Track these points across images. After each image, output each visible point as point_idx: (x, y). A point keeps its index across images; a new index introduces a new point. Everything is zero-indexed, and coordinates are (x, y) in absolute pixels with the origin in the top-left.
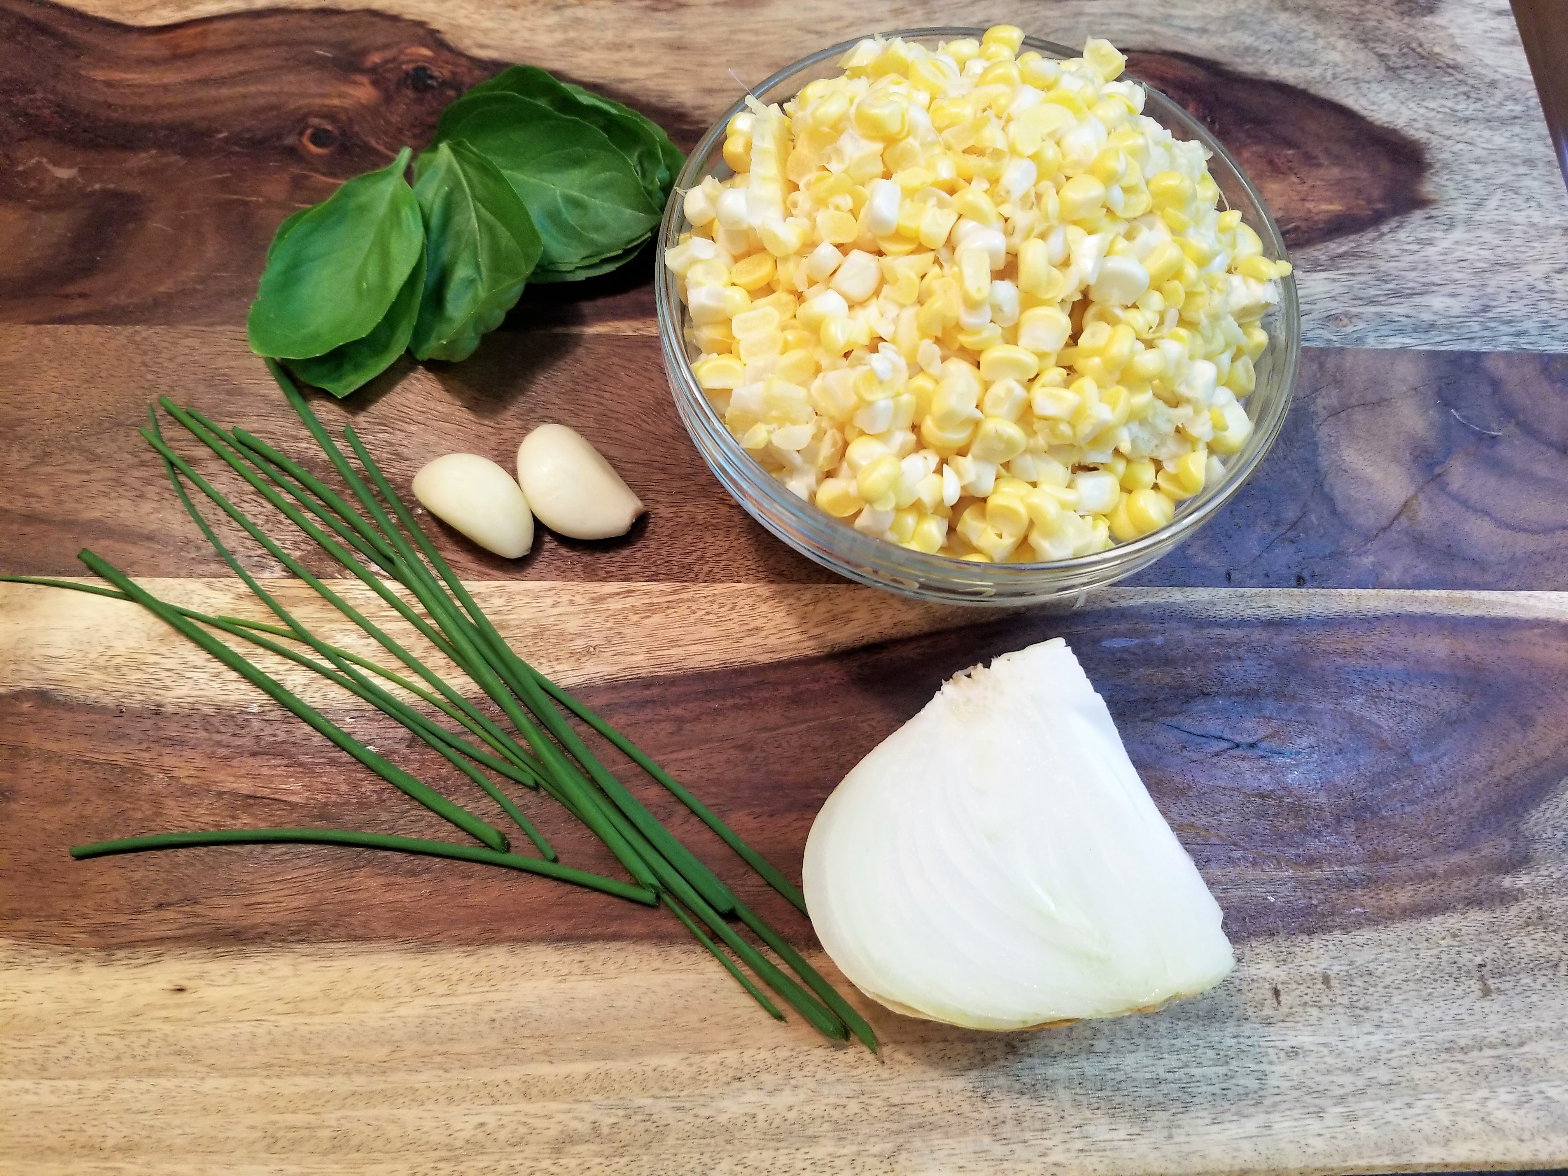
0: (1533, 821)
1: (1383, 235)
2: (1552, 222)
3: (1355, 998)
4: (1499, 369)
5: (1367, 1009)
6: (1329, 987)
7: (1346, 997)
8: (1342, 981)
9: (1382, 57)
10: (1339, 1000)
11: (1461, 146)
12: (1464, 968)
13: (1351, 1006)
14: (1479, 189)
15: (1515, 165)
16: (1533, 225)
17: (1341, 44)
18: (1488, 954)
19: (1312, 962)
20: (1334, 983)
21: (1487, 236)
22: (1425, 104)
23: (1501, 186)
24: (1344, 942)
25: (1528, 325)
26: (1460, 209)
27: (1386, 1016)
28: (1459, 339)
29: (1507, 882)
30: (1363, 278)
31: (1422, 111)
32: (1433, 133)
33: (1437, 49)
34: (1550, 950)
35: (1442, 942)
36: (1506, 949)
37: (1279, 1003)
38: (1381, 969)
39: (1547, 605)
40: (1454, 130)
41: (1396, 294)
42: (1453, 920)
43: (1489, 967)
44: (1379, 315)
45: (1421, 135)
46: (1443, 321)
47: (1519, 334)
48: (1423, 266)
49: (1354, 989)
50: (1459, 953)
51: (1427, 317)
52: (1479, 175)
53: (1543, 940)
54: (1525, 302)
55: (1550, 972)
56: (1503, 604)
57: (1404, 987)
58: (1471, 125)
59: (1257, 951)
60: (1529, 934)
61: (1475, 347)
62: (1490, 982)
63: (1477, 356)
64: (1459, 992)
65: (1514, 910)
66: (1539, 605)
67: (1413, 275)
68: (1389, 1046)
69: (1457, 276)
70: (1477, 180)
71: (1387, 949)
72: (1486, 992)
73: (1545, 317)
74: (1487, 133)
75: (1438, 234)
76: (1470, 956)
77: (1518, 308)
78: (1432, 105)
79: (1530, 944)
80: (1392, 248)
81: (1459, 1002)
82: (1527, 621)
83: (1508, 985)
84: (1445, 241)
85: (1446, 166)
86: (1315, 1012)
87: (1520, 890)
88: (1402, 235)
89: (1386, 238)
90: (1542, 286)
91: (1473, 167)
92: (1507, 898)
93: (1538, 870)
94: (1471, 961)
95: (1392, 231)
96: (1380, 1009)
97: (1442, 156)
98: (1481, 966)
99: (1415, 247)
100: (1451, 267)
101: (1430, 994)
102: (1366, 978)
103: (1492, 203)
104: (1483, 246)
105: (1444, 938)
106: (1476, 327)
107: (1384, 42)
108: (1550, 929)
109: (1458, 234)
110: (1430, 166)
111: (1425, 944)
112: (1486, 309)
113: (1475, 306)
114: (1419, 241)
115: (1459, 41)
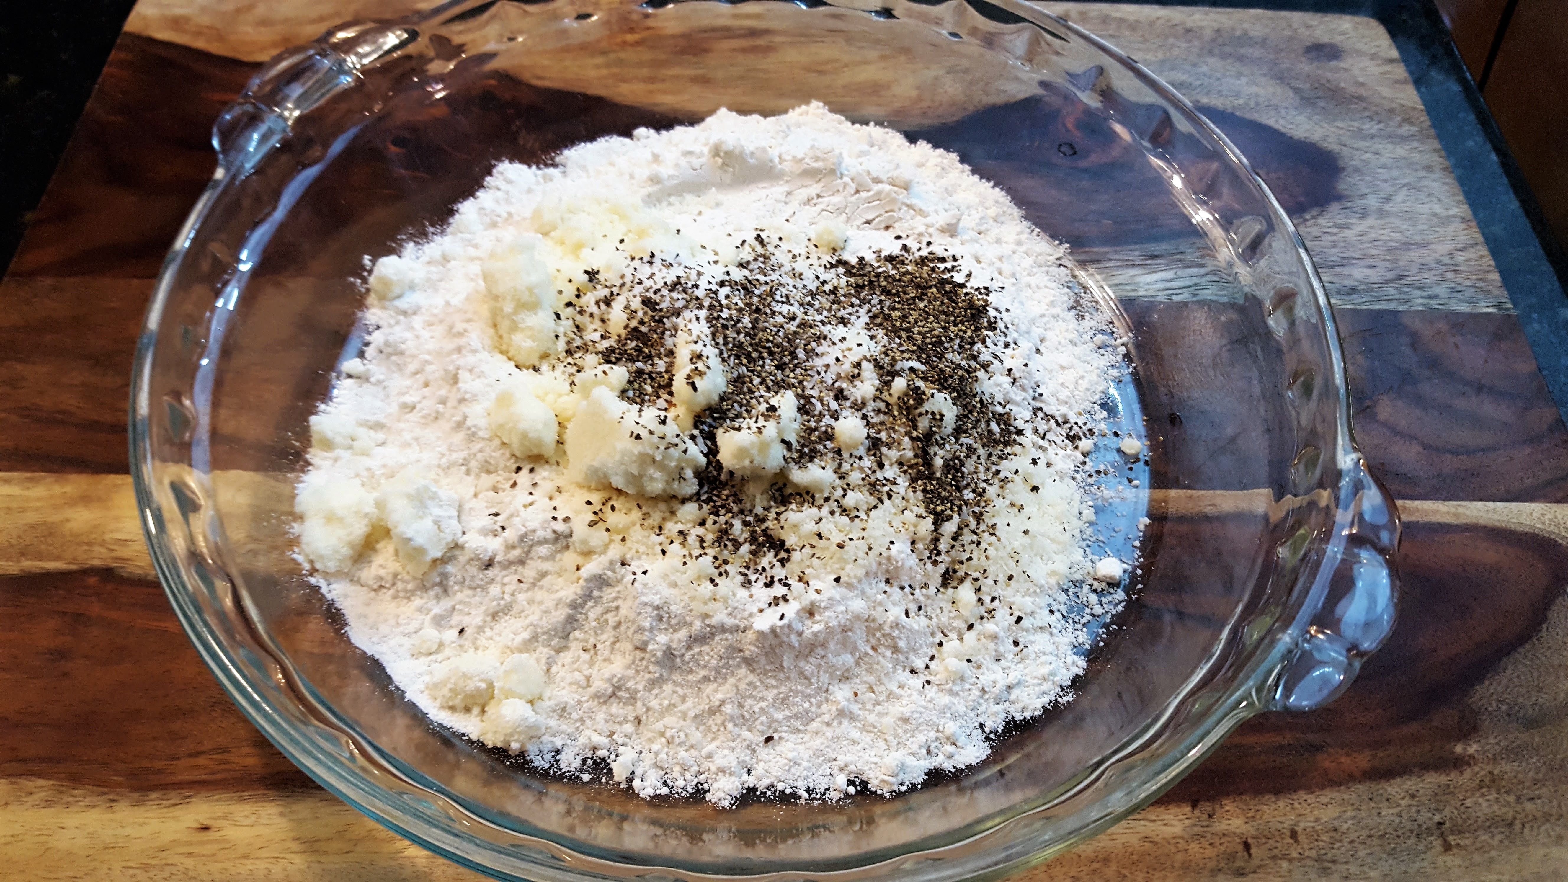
0: (1477, 697)
1: (1306, 220)
2: (1451, 212)
3: (1323, 852)
4: (1417, 324)
5: (1334, 862)
6: (1297, 841)
7: (1314, 851)
8: (1309, 836)
9: (1296, 90)
10: (1307, 853)
11: (1368, 155)
12: (1425, 826)
13: (1319, 859)
14: (1387, 188)
15: (1416, 170)
16: (1435, 215)
17: (1263, 80)
18: (1447, 812)
19: (1279, 819)
20: (1301, 838)
21: (1398, 222)
22: (1336, 124)
23: (1405, 185)
24: (1309, 801)
25: (1438, 290)
26: (1372, 202)
27: (1353, 869)
28: (1378, 300)
29: (1459, 749)
31: (1333, 129)
32: (1345, 145)
33: (1343, 85)
34: (1504, 810)
35: (1403, 803)
36: (1462, 809)
37: (1250, 855)
38: (1345, 826)
39: (1475, 513)
40: (1361, 144)
42: (1410, 784)
43: (1448, 825)
45: (1335, 147)
46: (1363, 287)
47: (1430, 297)
48: (1342, 244)
49: (1321, 844)
50: (1418, 811)
51: (1349, 283)
52: (1386, 177)
53: (1497, 800)
54: (1435, 272)
55: (1506, 830)
56: (1435, 512)
57: (1368, 841)
58: (1376, 140)
59: (1227, 808)
60: (1483, 795)
61: (1392, 306)
62: (1450, 838)
63: (1395, 313)
64: (1421, 847)
65: (1468, 773)
66: (1468, 512)
67: (1334, 250)
69: (1374, 252)
70: (1386, 181)
71: (1350, 808)
72: (1447, 848)
73: (1452, 285)
74: (1389, 146)
75: (1353, 221)
76: (1430, 815)
77: (1428, 277)
78: (1341, 125)
79: (1485, 805)
80: (1315, 231)
81: (1423, 856)
82: (1457, 526)
83: (1467, 842)
84: (1361, 226)
85: (1357, 170)
86: (1285, 864)
87: (1470, 756)
88: (1322, 221)
89: (1308, 223)
90: (1446, 260)
91: (1380, 171)
92: (1459, 763)
93: (1487, 738)
94: (1430, 819)
95: (1314, 217)
96: (1347, 863)
97: (1353, 163)
98: (1439, 824)
99: (1335, 230)
100: (1367, 245)
101: (1394, 849)
102: (1332, 834)
103: (1400, 197)
104: (1394, 230)
105: (1403, 798)
106: (1392, 291)
107: (1298, 79)
108: (1503, 791)
109: (1371, 221)
110: (1344, 170)
111: (1386, 804)
112: (1400, 277)
113: (1390, 275)
114: (1338, 226)
115: (1361, 80)
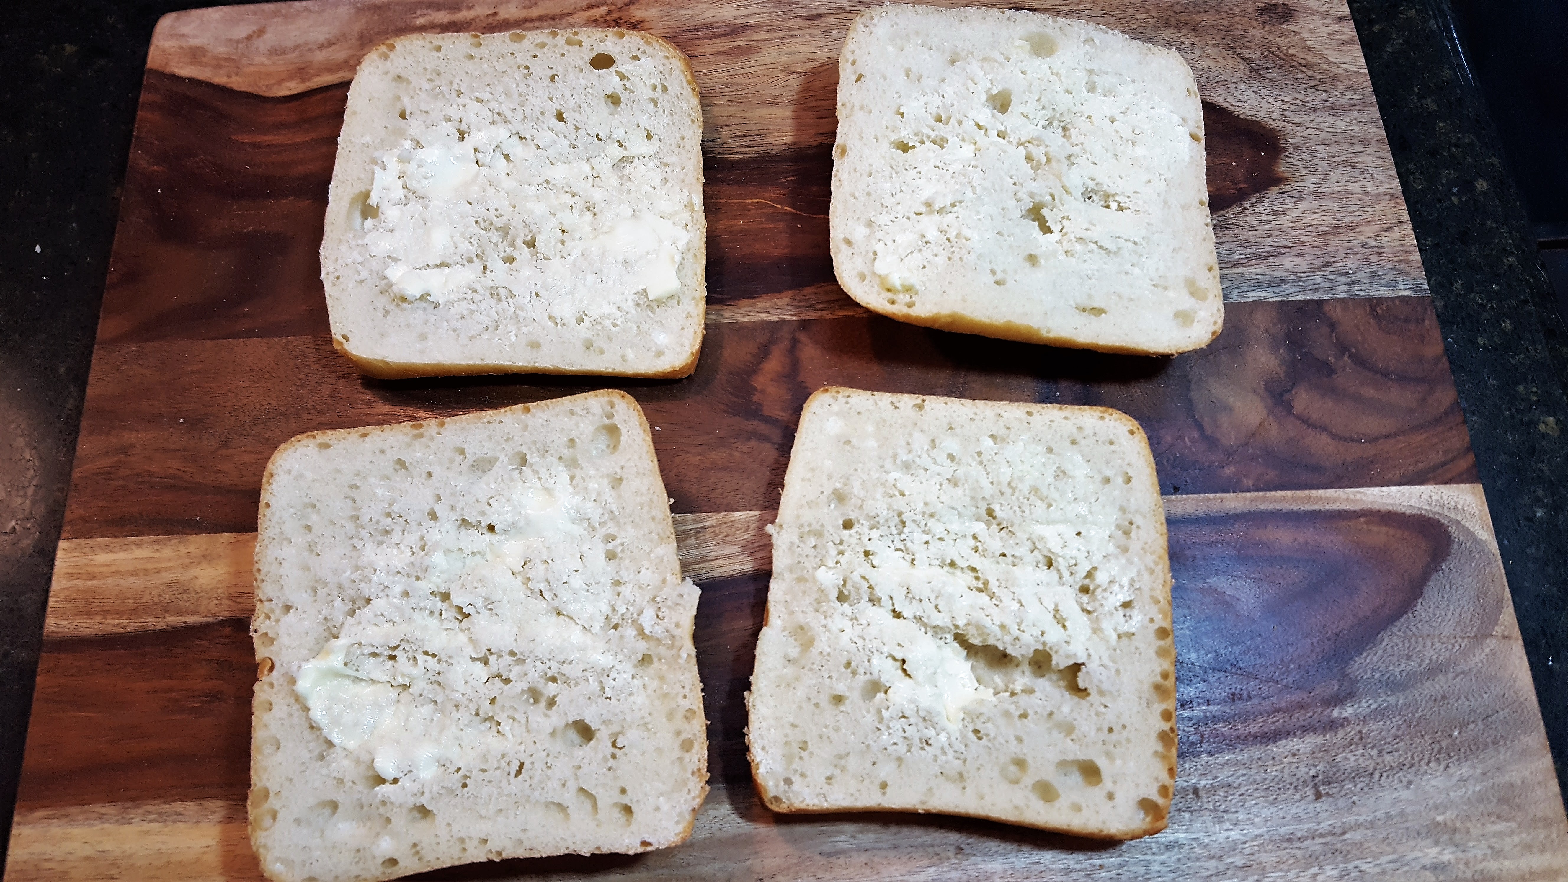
0: (1356, 666)
1: (1245, 209)
2: (1381, 190)
3: (1218, 804)
4: (1337, 313)
5: (1226, 811)
6: (1198, 797)
7: (1211, 804)
8: (1208, 792)
9: (1247, 60)
10: (1206, 806)
11: (1310, 131)
12: (1302, 780)
13: (1215, 810)
14: (1323, 166)
15: (1353, 144)
16: (1366, 193)
17: (1214, 52)
18: (1320, 767)
19: (1185, 778)
20: (1202, 793)
21: (1330, 204)
22: (1282, 98)
23: (1341, 162)
24: (1210, 763)
25: (1360, 275)
26: (1308, 184)
27: (1241, 816)
28: (1304, 290)
29: (1336, 713)
30: (1228, 246)
31: (1278, 104)
32: (1287, 122)
33: (1291, 51)
34: (1367, 763)
35: (1285, 760)
36: (1334, 763)
38: (1237, 782)
39: (1371, 499)
40: (1304, 119)
41: (1255, 257)
42: (1293, 744)
43: (1320, 777)
44: (1241, 275)
45: (1279, 124)
46: (1292, 277)
47: (1353, 283)
48: (1277, 233)
49: (1217, 797)
50: (1298, 767)
51: (1279, 274)
52: (1324, 155)
53: (1362, 755)
54: (1358, 256)
55: (1367, 779)
56: (1335, 500)
57: (1256, 795)
58: (1319, 113)
60: (1351, 751)
61: (1317, 296)
62: (1321, 788)
63: (1319, 303)
64: (1298, 796)
65: (1341, 733)
66: (1364, 498)
67: (1268, 240)
68: (1244, 839)
69: (1305, 239)
70: (1322, 159)
71: (1242, 767)
72: (1318, 796)
73: (1375, 268)
74: (1331, 119)
75: (1290, 206)
76: (1307, 770)
77: (1353, 263)
78: (1286, 98)
79: (1353, 759)
80: (1252, 220)
81: (1298, 804)
82: (1355, 512)
83: (1334, 790)
84: (1295, 211)
85: (1297, 148)
86: (1187, 815)
87: (1345, 719)
88: (1260, 208)
89: (1247, 211)
90: (1372, 243)
91: (1318, 148)
92: (1335, 725)
93: (1360, 702)
94: (1307, 773)
95: (1252, 205)
96: (1237, 812)
97: (1293, 141)
98: (1314, 777)
99: (1271, 218)
100: (1300, 232)
101: (1276, 799)
102: (1226, 789)
103: (1333, 178)
104: (1326, 212)
105: (1286, 757)
106: (1319, 280)
107: (1249, 48)
108: (1368, 746)
109: (1305, 205)
110: (1285, 149)
111: (1271, 762)
112: (1327, 264)
113: (1318, 263)
114: (1275, 213)
115: (1309, 43)
